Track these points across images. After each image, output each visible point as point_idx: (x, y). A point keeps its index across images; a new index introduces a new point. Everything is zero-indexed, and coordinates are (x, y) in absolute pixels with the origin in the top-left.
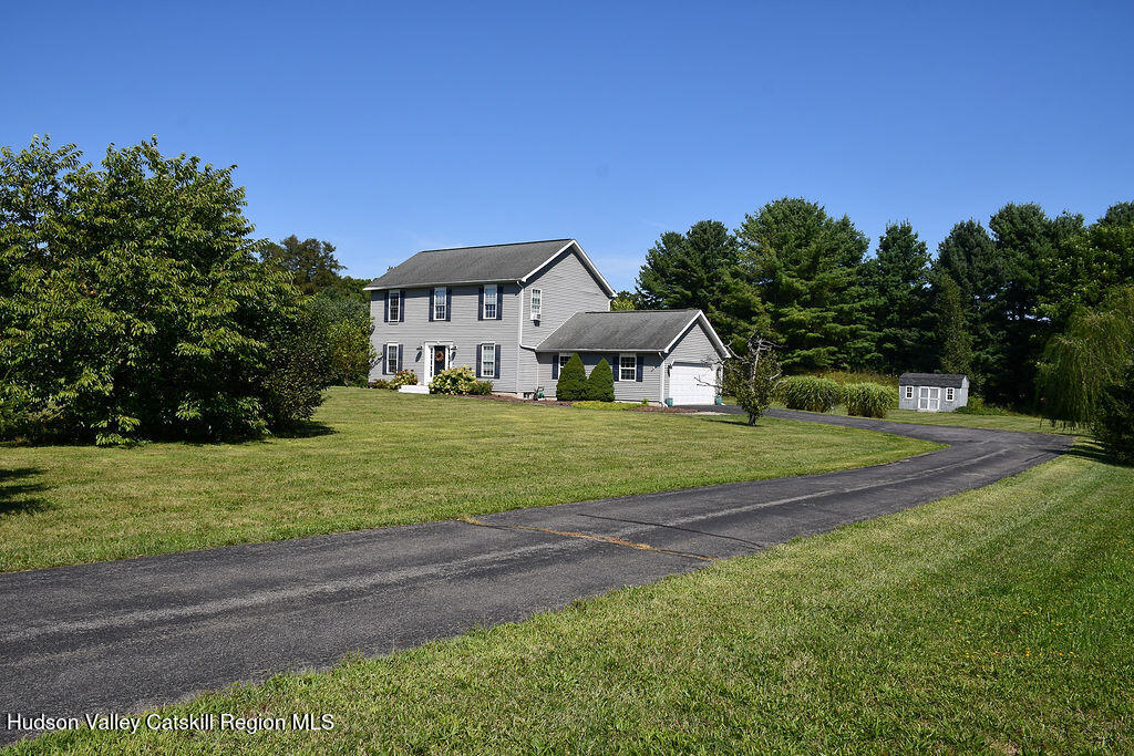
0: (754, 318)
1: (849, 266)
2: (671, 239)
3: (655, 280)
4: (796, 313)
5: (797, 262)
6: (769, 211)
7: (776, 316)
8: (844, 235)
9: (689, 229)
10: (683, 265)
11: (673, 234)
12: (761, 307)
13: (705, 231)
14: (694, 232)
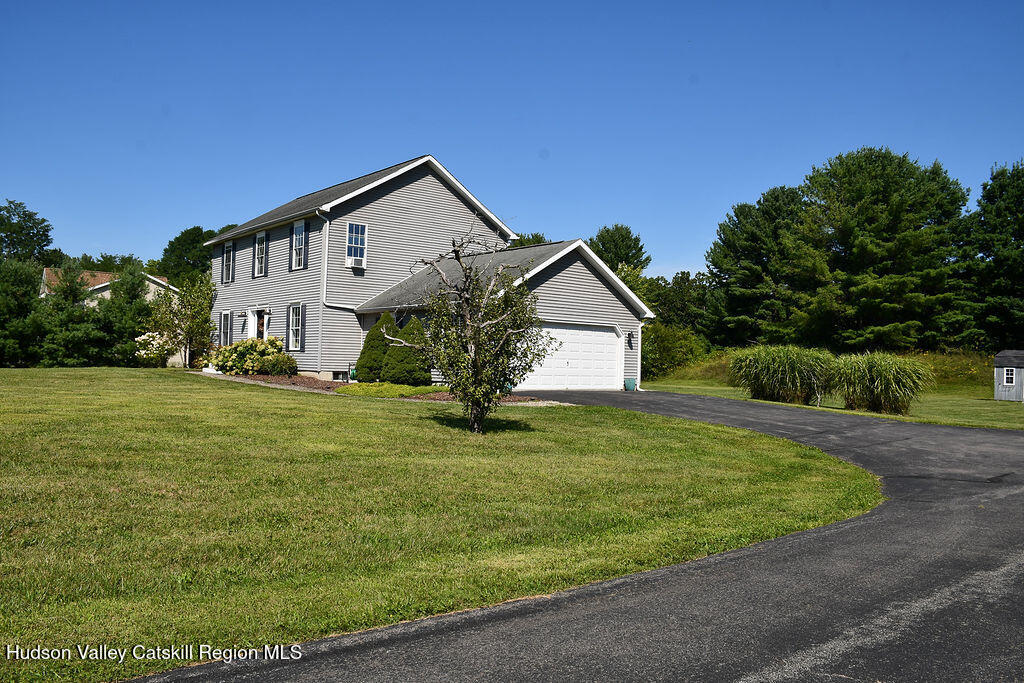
0: (819, 290)
1: (940, 223)
2: (742, 211)
3: (725, 257)
4: (869, 280)
5: (871, 220)
6: (841, 163)
7: (847, 285)
8: (934, 186)
9: (759, 197)
10: (753, 237)
11: (745, 206)
12: (829, 275)
13: (777, 199)
14: (766, 200)
